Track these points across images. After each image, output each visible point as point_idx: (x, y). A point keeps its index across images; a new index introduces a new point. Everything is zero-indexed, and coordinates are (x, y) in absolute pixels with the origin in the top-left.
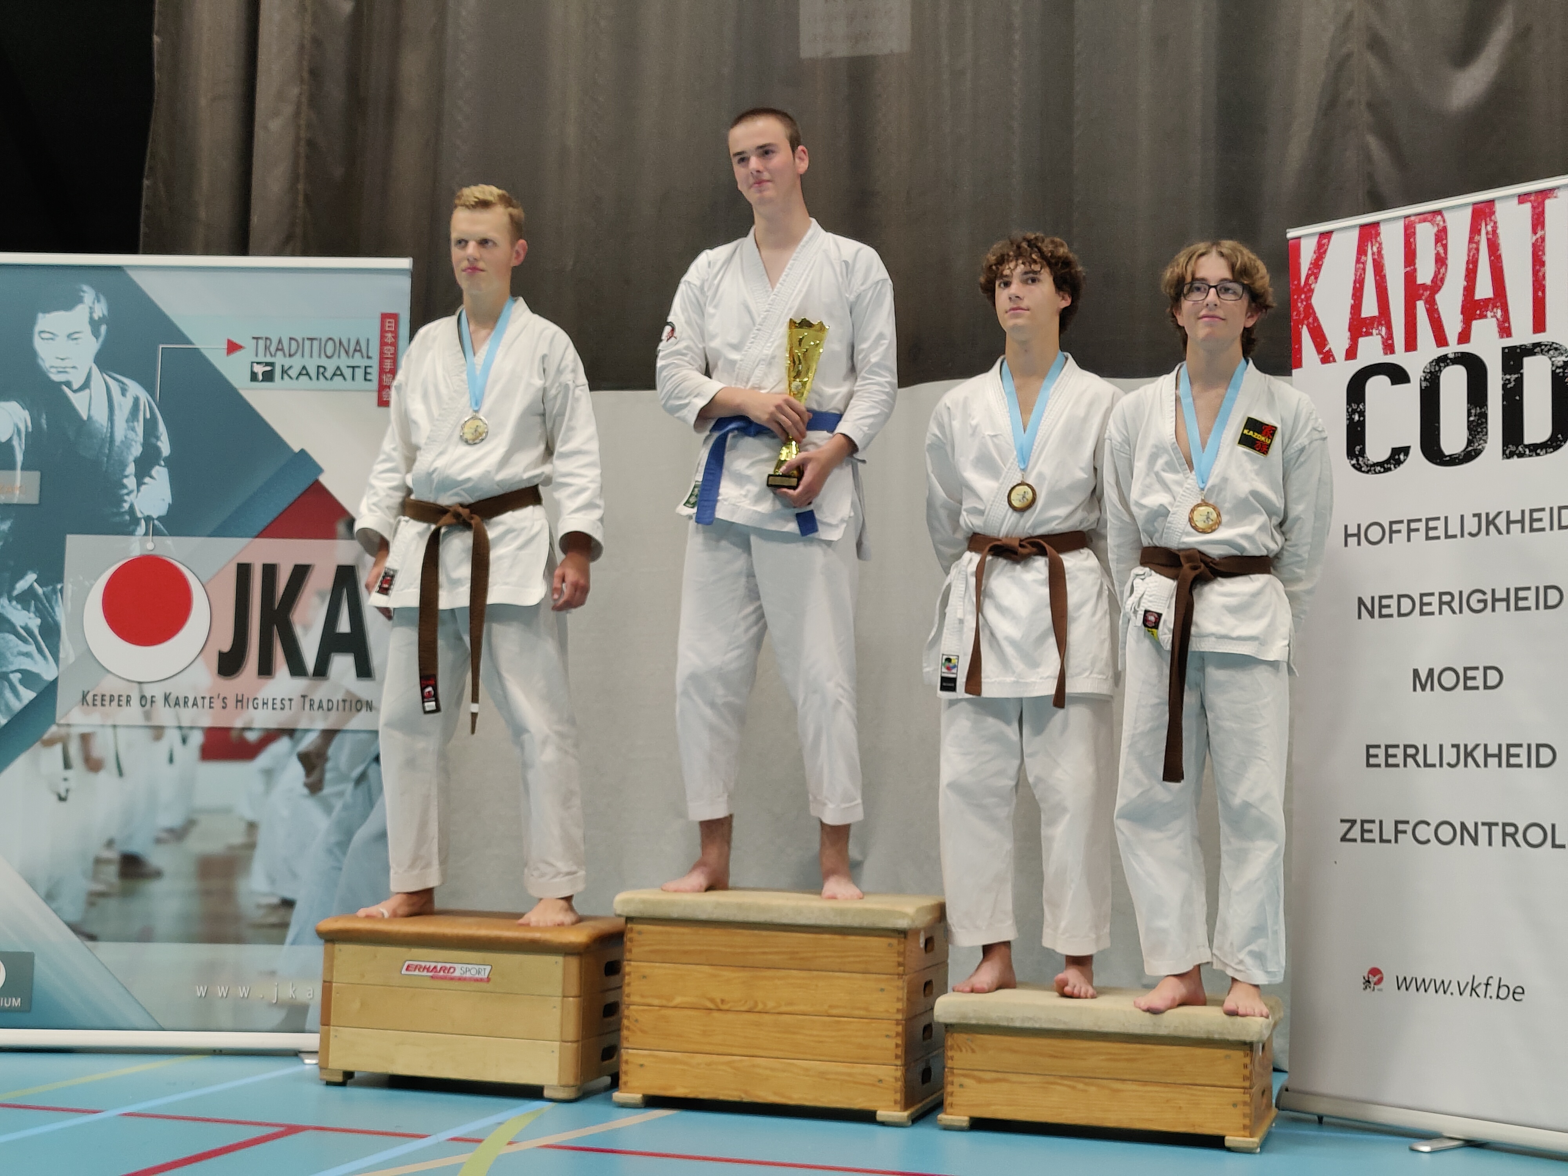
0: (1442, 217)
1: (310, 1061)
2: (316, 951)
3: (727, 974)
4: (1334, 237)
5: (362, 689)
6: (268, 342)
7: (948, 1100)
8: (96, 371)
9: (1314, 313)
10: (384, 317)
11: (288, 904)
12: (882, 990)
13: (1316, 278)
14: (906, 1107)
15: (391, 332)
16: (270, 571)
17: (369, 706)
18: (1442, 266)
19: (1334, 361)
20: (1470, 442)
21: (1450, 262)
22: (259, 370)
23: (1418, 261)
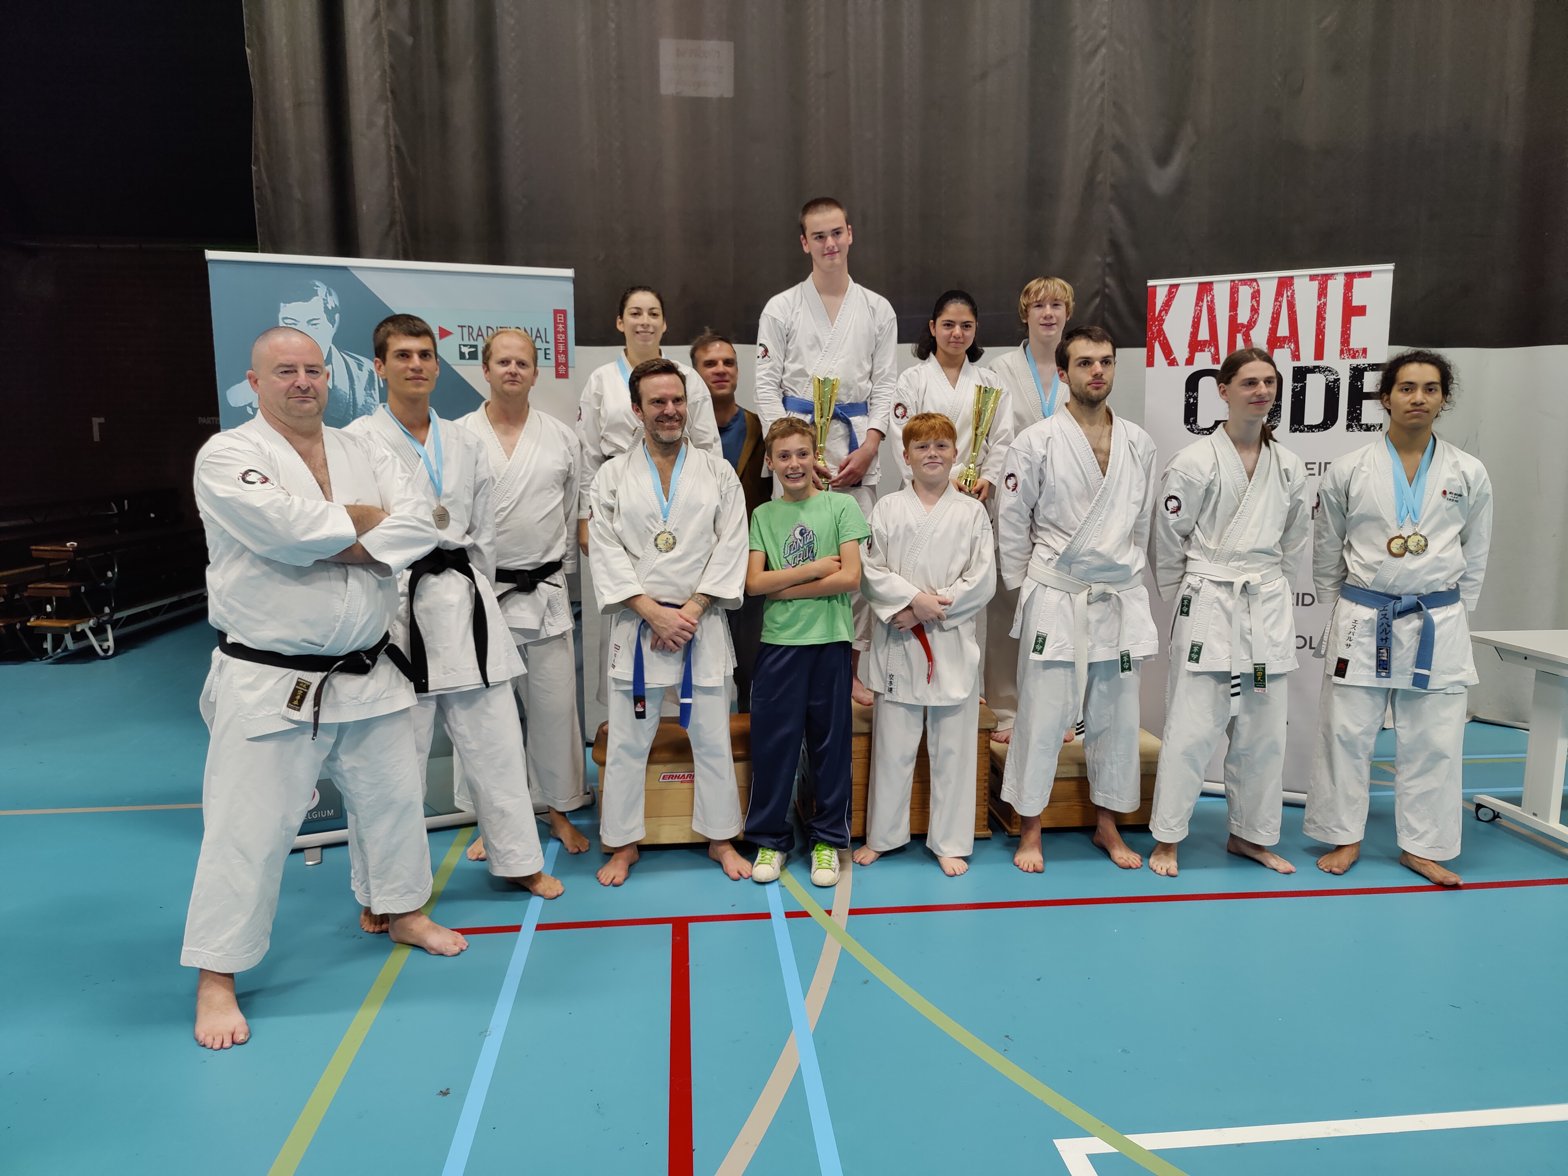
0: (1257, 283)
4: (1180, 288)
6: (471, 329)
8: (334, 347)
9: (1164, 334)
10: (556, 312)
13: (1167, 313)
14: (988, 827)
15: (562, 323)
18: (1255, 314)
19: (1177, 365)
21: (1260, 312)
22: (466, 350)
23: (1239, 309)
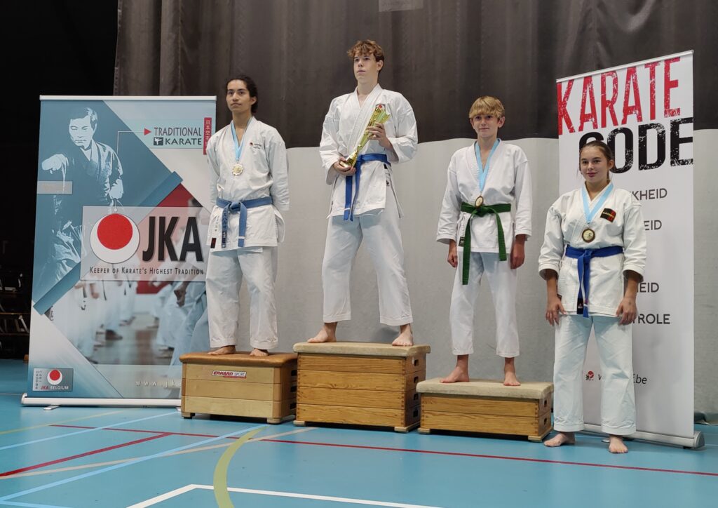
1: (180, 410)
3: (337, 374)
4: (575, 82)
5: (199, 265)
7: (422, 422)
8: (93, 141)
9: (567, 112)
10: (206, 119)
11: (171, 349)
12: (397, 380)
13: (568, 99)
14: (406, 426)
15: (209, 125)
16: (162, 220)
17: (202, 272)
18: (616, 93)
20: (626, 164)
21: (619, 91)
22: (157, 140)
23: (607, 91)
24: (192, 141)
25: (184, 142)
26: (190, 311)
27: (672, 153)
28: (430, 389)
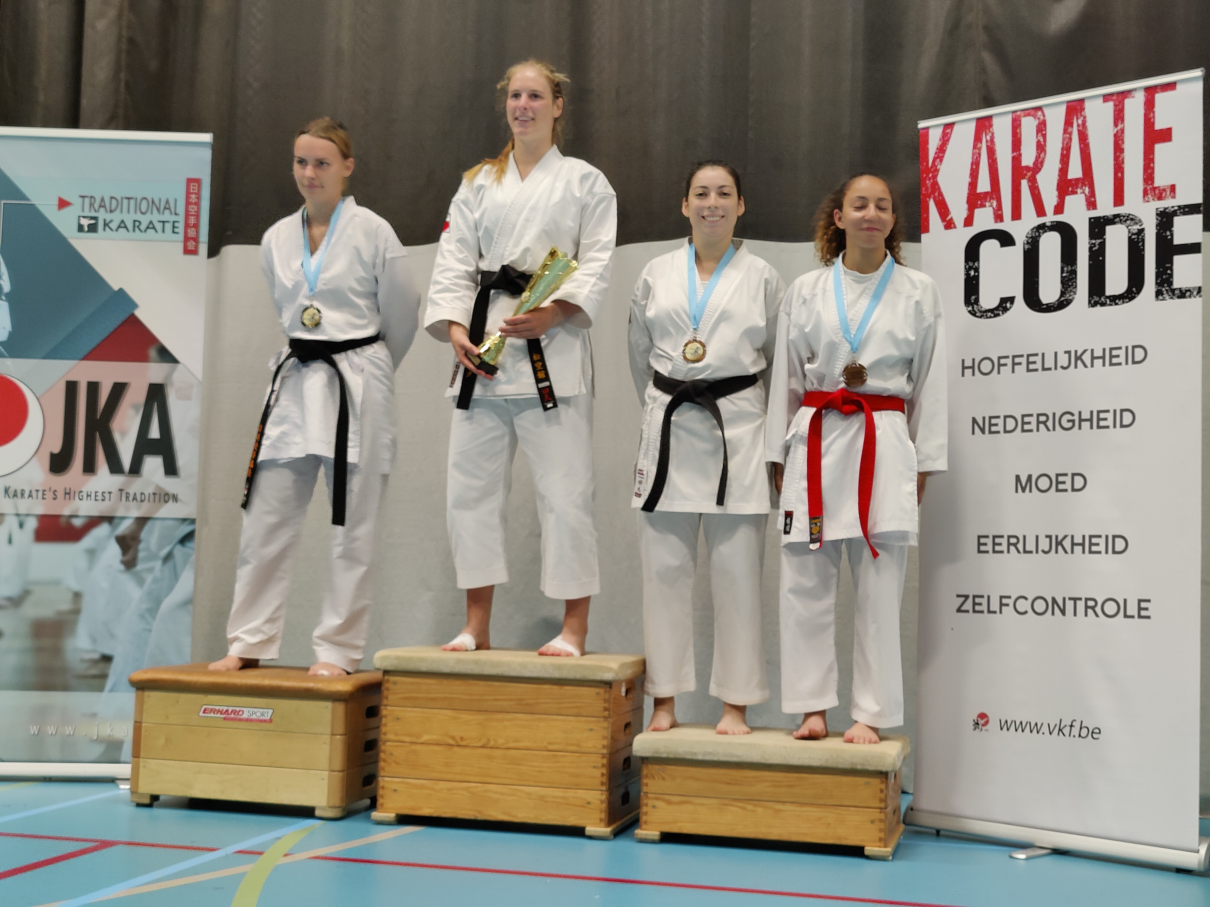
0: (1043, 112)
1: (125, 787)
2: (129, 697)
3: (465, 716)
4: (956, 127)
5: (170, 484)
6: (93, 200)
7: (644, 818)
9: (939, 188)
10: (190, 181)
11: (107, 659)
12: (591, 730)
13: (941, 161)
14: (609, 823)
15: (195, 193)
16: (93, 388)
17: (175, 498)
18: (1042, 151)
19: (955, 227)
20: (1063, 294)
21: (1048, 148)
22: (85, 222)
23: (1023, 148)
24: (159, 226)
25: (143, 227)
26: (149, 578)
27: (1158, 275)
28: (663, 750)
